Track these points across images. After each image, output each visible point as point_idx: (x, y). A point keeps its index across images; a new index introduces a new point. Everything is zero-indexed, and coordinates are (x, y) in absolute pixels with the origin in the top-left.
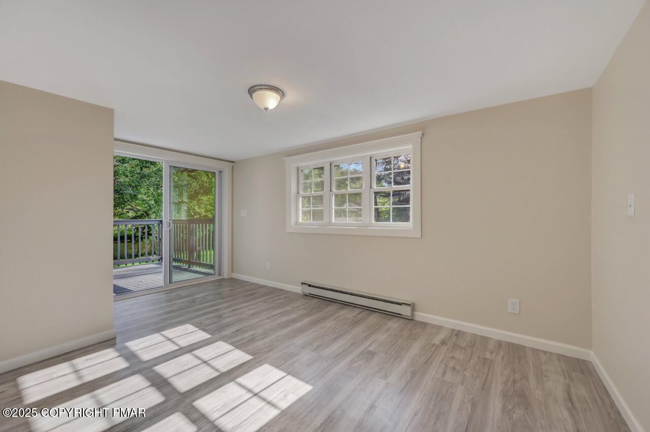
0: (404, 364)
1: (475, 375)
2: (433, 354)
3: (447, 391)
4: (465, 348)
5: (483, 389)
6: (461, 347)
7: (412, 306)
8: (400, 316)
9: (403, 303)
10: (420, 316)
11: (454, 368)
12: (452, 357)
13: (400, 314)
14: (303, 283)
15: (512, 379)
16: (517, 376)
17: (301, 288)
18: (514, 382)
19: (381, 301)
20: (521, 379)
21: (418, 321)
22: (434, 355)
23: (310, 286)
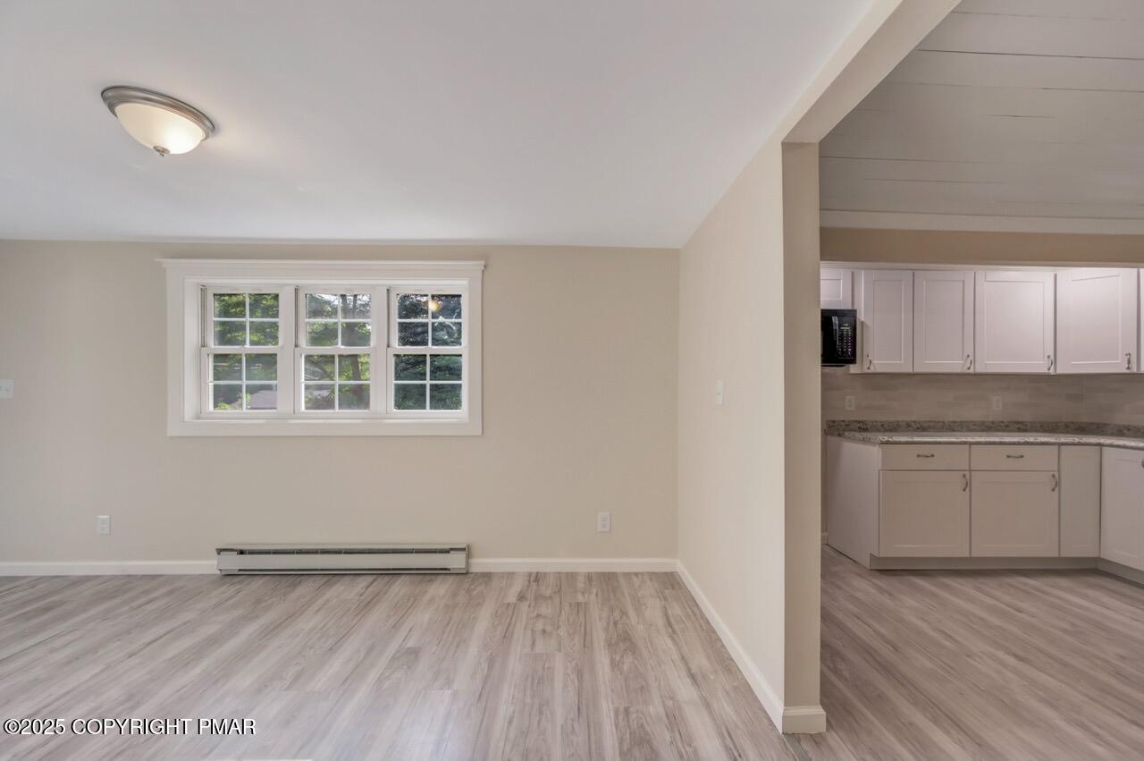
0: (474, 650)
1: (571, 631)
2: (511, 619)
3: (544, 668)
4: (551, 597)
5: (584, 646)
6: (545, 597)
7: (467, 551)
8: (447, 572)
9: (451, 549)
10: (480, 564)
11: (544, 631)
12: (539, 616)
13: (446, 569)
14: (220, 551)
15: (612, 621)
16: (617, 615)
17: (215, 562)
18: (615, 623)
19: (412, 552)
20: (621, 618)
21: (476, 574)
22: (514, 619)
23: (242, 552)
